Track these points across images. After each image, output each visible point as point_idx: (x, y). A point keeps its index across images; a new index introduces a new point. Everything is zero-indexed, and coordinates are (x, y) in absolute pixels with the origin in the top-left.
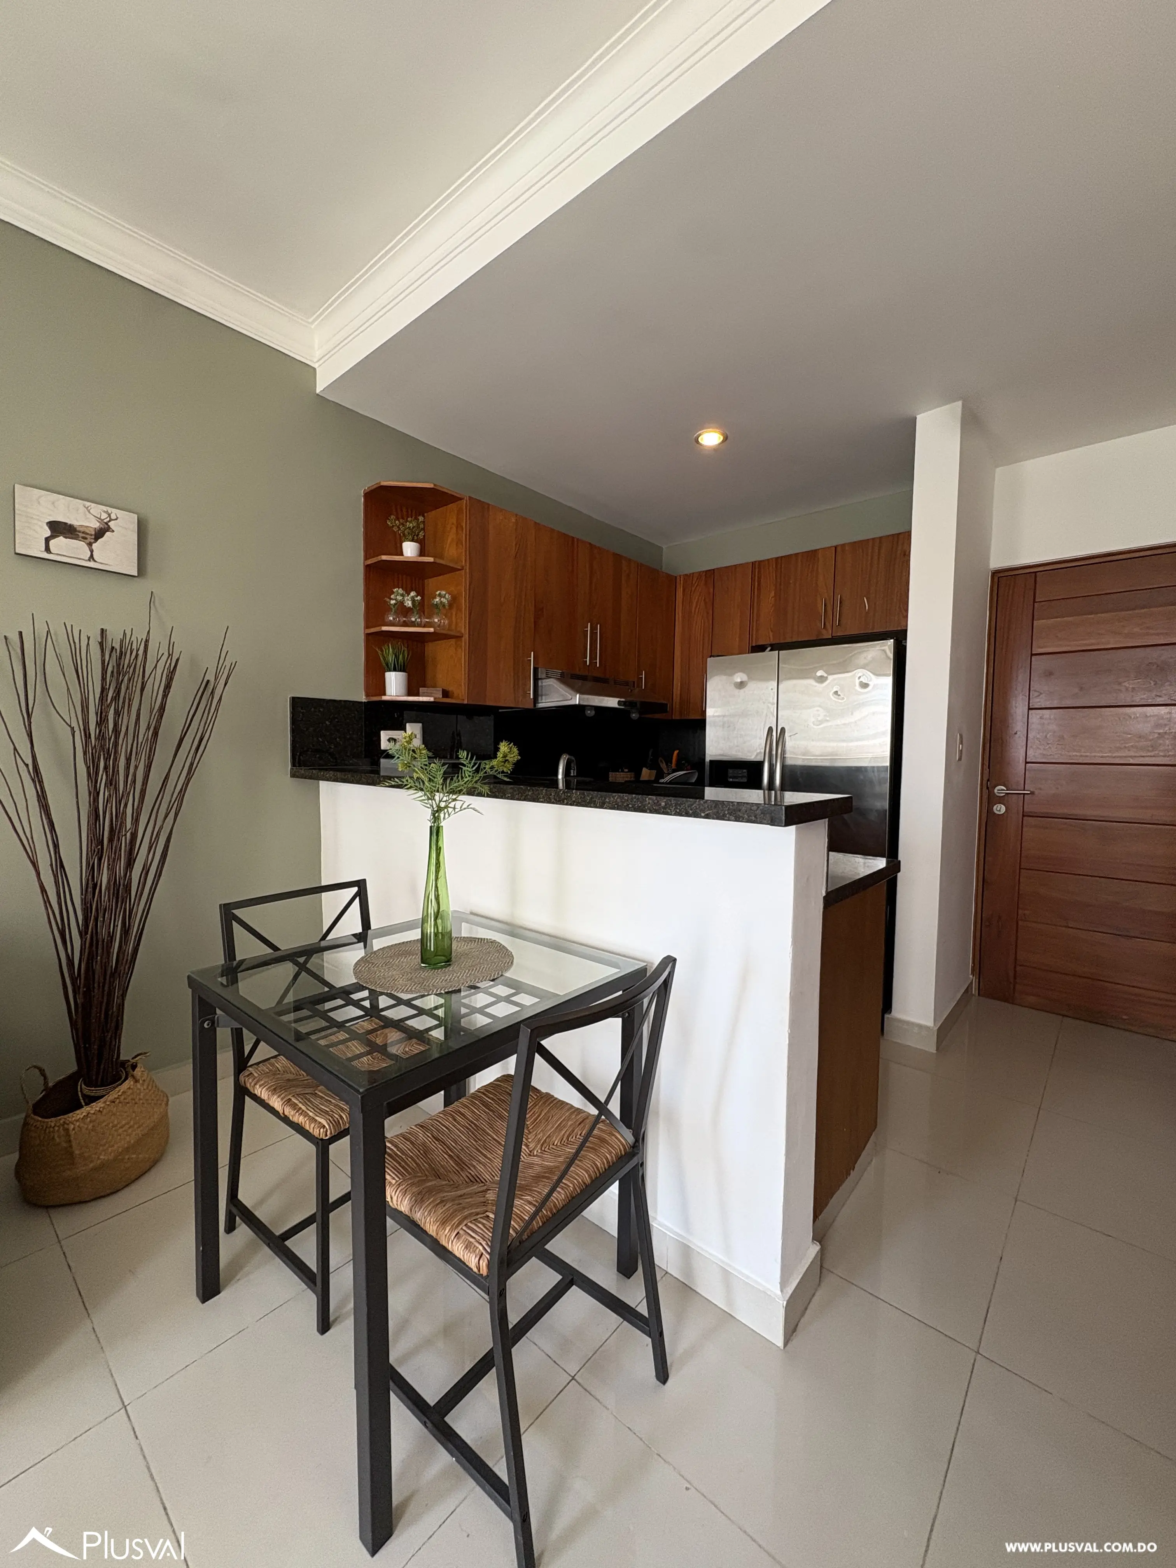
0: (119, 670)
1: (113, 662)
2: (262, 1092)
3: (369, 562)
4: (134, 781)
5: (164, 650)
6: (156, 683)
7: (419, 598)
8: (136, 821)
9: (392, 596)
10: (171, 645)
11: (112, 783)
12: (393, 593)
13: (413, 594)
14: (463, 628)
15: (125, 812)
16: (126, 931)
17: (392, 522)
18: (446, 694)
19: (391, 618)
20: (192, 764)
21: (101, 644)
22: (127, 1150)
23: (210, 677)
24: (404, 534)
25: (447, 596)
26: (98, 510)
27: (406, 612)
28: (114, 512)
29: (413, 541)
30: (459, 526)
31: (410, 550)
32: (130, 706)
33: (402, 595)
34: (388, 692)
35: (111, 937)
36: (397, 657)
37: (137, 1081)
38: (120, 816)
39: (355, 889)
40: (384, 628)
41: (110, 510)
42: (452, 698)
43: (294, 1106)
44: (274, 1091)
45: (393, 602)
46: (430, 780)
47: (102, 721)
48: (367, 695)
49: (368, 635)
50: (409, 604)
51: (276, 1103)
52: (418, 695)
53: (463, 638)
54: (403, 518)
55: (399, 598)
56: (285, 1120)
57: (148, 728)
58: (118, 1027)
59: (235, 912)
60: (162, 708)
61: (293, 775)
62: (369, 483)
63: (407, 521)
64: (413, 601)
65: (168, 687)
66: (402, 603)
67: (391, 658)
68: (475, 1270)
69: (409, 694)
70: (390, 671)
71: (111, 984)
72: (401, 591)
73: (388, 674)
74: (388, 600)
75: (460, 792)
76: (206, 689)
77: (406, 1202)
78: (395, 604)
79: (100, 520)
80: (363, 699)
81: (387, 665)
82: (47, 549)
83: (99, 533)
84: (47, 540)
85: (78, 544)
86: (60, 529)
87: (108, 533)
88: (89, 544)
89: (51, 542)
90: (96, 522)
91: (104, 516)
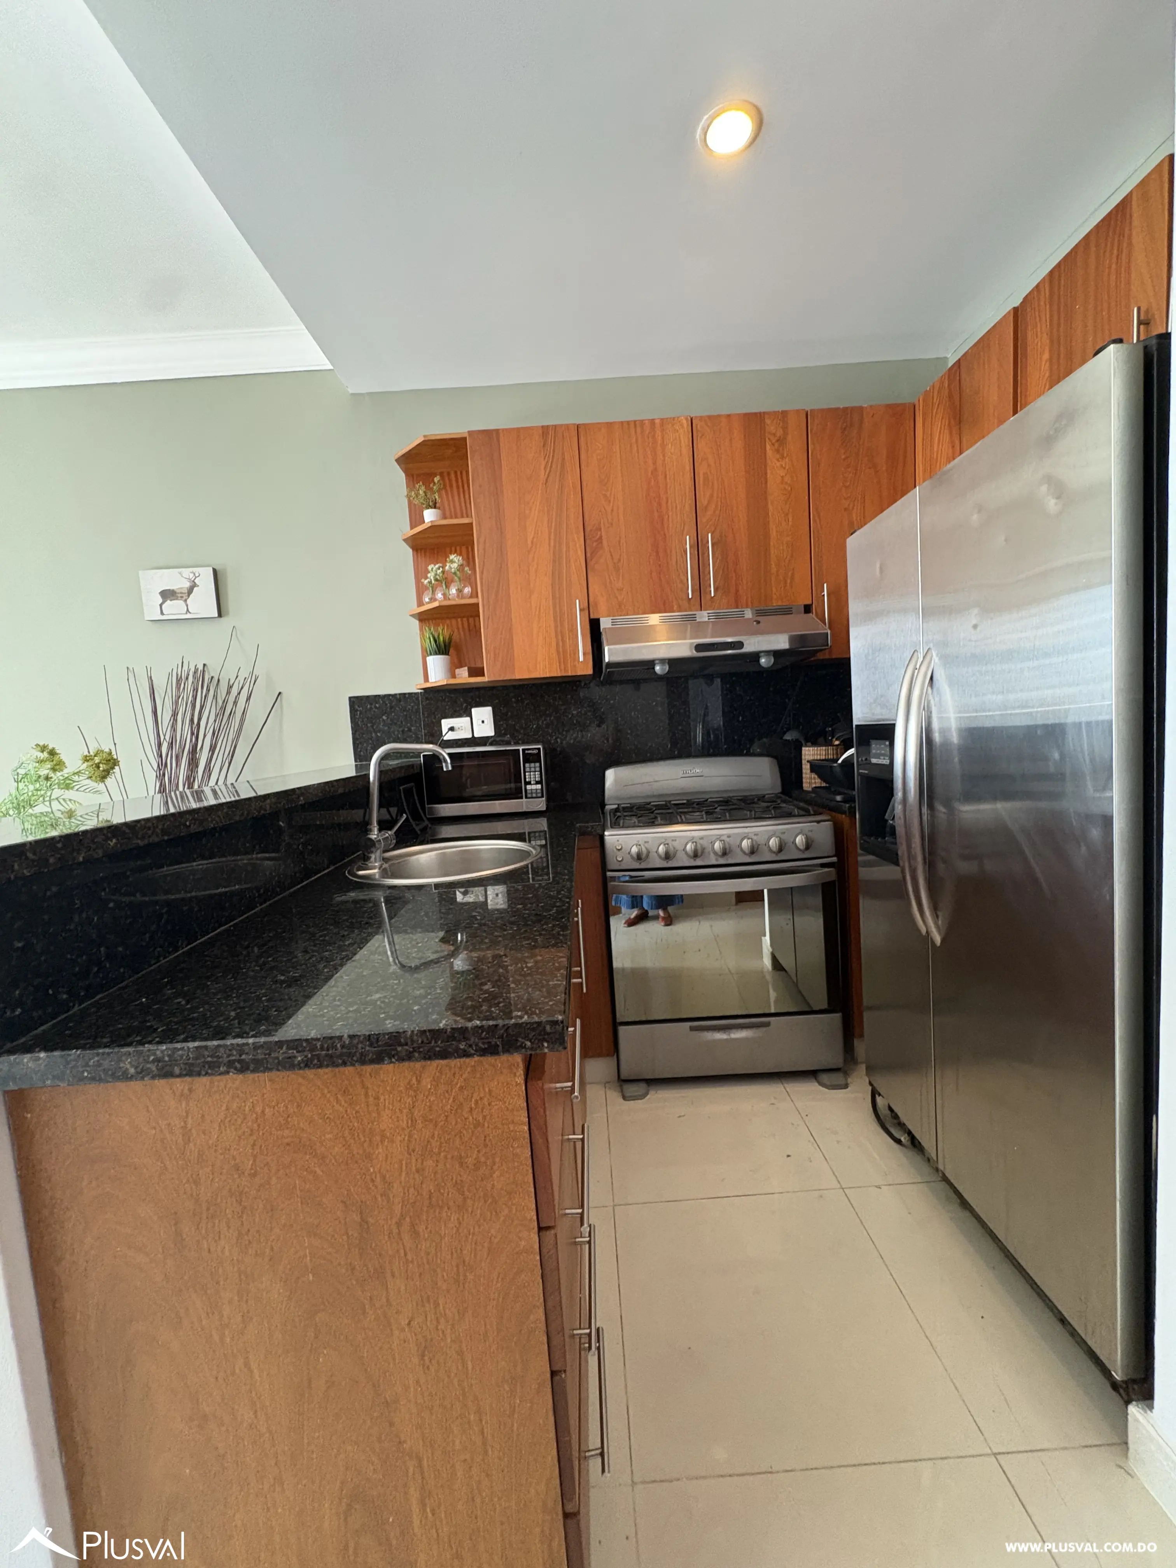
26: (187, 572)
28: (197, 570)
34: (430, 678)
36: (435, 639)
67: (429, 642)
70: (430, 655)
73: (428, 659)
79: (190, 579)
82: (162, 613)
83: (190, 591)
84: (161, 605)
85: (180, 603)
86: (168, 595)
87: (195, 589)
88: (186, 601)
89: (163, 606)
90: (187, 585)
91: (192, 575)
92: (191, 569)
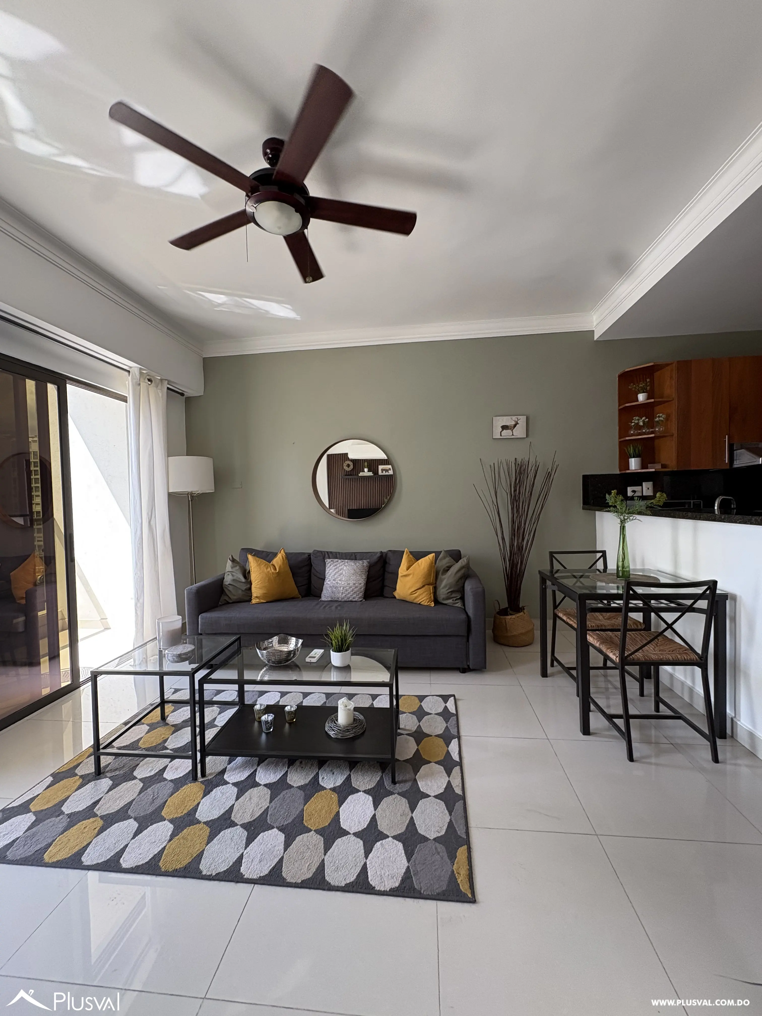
0: (520, 473)
1: (519, 469)
2: (561, 615)
3: (621, 407)
4: (524, 511)
5: (534, 463)
6: (531, 475)
7: (647, 420)
8: (525, 524)
9: (633, 421)
10: (536, 462)
11: (518, 511)
12: (633, 419)
13: (643, 418)
14: (674, 430)
15: (521, 521)
16: (522, 562)
17: (631, 386)
18: (663, 466)
19: (632, 432)
20: (543, 504)
21: (515, 464)
22: (522, 634)
23: (550, 470)
24: (638, 390)
25: (663, 416)
26: (514, 418)
27: (641, 428)
28: (519, 417)
29: (643, 392)
30: (671, 377)
31: (641, 397)
32: (523, 484)
33: (638, 420)
34: (630, 469)
35: (518, 563)
36: (635, 451)
37: (524, 614)
38: (520, 522)
39: (601, 554)
40: (627, 438)
41: (518, 417)
42: (668, 468)
43: (570, 619)
44: (564, 615)
45: (633, 424)
46: (621, 508)
47: (515, 491)
48: (620, 470)
49: (620, 442)
50: (641, 424)
51: (565, 618)
52: (647, 468)
53: (674, 436)
54: (637, 383)
55: (636, 422)
56: (567, 623)
57: (529, 492)
58: (519, 593)
59: (554, 555)
60: (534, 483)
61: (583, 509)
62: (621, 371)
63: (639, 384)
64: (644, 421)
65: (535, 476)
66: (638, 424)
67: (632, 451)
68: (615, 660)
69: (642, 468)
70: (631, 458)
71: (517, 578)
72: (637, 418)
73: (630, 459)
74: (630, 423)
75: (633, 513)
76: (549, 474)
77: (598, 643)
78: (634, 425)
79: (515, 421)
80: (618, 472)
81: (630, 455)
82: (501, 435)
83: (515, 426)
84: (501, 432)
85: (509, 431)
86: (504, 427)
87: (517, 425)
88: (512, 430)
89: (502, 432)
90: (514, 423)
91: (516, 419)
92: (516, 417)
